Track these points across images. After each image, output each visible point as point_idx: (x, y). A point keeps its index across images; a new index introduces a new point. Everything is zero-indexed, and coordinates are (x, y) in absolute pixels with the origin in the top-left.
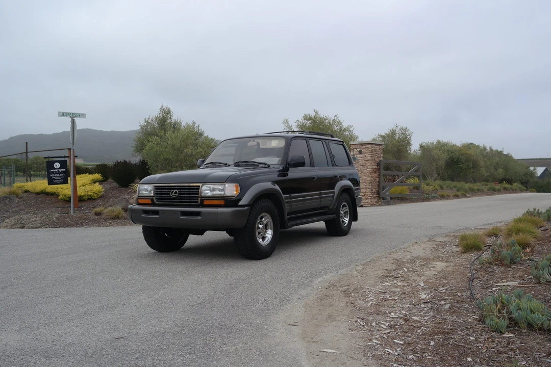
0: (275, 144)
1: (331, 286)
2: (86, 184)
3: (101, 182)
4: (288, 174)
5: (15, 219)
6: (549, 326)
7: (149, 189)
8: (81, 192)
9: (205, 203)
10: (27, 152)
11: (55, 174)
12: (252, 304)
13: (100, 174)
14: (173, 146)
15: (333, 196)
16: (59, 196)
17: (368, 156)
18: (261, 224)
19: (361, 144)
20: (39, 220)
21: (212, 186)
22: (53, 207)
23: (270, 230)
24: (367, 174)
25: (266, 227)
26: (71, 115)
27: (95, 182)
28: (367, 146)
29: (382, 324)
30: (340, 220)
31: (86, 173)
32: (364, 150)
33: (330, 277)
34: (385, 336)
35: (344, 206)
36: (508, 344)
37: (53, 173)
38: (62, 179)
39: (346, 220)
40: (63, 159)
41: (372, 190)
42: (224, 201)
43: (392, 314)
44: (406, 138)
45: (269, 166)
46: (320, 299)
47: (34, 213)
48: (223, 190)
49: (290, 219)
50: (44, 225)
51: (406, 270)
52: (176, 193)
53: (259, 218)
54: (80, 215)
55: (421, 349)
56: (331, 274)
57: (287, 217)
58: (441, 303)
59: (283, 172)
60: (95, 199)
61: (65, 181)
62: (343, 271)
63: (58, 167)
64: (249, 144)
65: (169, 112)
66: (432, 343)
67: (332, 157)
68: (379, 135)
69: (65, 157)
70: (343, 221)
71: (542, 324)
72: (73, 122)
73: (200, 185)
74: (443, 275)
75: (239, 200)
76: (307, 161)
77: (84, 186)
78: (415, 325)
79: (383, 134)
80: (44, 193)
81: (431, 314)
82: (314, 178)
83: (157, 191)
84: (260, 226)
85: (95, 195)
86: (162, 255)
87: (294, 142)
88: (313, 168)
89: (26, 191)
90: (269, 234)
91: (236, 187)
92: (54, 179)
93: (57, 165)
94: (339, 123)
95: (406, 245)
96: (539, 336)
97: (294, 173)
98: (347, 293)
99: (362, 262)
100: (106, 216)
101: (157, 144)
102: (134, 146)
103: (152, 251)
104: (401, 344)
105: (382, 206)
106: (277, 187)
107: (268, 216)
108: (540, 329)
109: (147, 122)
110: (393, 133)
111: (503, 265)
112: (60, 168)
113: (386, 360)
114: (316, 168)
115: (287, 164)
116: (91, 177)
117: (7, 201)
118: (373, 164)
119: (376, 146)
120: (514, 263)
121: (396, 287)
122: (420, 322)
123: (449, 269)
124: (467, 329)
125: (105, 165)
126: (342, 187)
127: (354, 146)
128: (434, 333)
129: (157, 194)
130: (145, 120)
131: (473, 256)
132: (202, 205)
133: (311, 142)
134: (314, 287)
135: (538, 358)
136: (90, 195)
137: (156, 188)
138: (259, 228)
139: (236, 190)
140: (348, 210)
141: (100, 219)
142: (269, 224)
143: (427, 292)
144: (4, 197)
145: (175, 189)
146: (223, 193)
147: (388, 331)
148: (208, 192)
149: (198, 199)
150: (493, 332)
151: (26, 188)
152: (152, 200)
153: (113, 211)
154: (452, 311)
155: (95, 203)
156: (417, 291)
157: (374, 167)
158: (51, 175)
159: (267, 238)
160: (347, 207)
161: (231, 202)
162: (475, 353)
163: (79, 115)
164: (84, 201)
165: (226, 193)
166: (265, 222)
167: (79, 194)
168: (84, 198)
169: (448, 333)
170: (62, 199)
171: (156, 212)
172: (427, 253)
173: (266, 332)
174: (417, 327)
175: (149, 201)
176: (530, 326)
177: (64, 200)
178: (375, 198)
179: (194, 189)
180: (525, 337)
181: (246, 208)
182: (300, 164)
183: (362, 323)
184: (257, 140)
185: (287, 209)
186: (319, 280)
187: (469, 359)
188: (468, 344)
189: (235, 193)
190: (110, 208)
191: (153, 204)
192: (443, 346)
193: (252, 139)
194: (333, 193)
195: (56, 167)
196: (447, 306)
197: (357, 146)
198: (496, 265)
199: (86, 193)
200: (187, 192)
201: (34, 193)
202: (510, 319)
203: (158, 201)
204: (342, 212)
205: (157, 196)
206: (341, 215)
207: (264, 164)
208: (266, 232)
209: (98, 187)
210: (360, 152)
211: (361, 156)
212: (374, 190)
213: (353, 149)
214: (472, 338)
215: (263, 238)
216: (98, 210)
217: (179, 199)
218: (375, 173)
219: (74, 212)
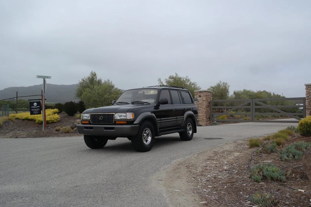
0: (152, 92)
1: (181, 164)
2: (51, 114)
3: (58, 113)
4: (159, 108)
5: (12, 133)
6: (280, 178)
7: (88, 116)
8: (48, 118)
9: (116, 123)
10: (17, 97)
11: (34, 109)
12: (141, 172)
13: (58, 109)
14: (98, 93)
15: (183, 120)
16: (36, 121)
17: (204, 98)
18: (145, 134)
19: (200, 92)
20: (25, 134)
21: (120, 114)
22: (33, 127)
23: (150, 137)
24: (204, 108)
25: (148, 135)
26: (43, 77)
27: (55, 113)
28: (203, 93)
29: (203, 180)
30: (187, 132)
31: (50, 109)
32: (202, 95)
33: (180, 160)
34: (204, 185)
35: (189, 125)
36: (261, 187)
37: (33, 108)
38: (38, 111)
39: (191, 132)
40: (38, 101)
41: (206, 117)
42: (126, 122)
43: (209, 175)
44: (226, 88)
45: (149, 104)
46: (174, 170)
47: (22, 130)
48: (126, 116)
49: (160, 132)
50: (28, 136)
51: (219, 156)
52: (102, 118)
53: (144, 130)
54: (47, 131)
55: (220, 189)
56: (181, 158)
57: (159, 130)
58: (234, 170)
59: (157, 107)
60: (55, 123)
61: (39, 113)
62: (187, 157)
63: (36, 105)
64: (139, 92)
65: (95, 75)
66: (225, 187)
67: (183, 99)
68: (211, 87)
69: (40, 100)
70: (189, 133)
71: (277, 177)
72: (44, 81)
73: (114, 113)
74: (238, 158)
75: (134, 121)
76: (169, 101)
77: (49, 115)
78: (219, 180)
79: (213, 86)
80: (27, 119)
81: (228, 175)
82: (173, 110)
83: (92, 117)
84: (145, 135)
85: (56, 120)
86: (94, 150)
87: (162, 91)
88: (172, 105)
89: (17, 119)
90: (150, 139)
91: (132, 114)
92: (34, 112)
93: (35, 104)
94: (189, 80)
95: (221, 145)
96: (276, 183)
97: (162, 107)
98: (188, 167)
99: (197, 153)
100: (62, 131)
101: (89, 92)
102: (76, 93)
103: (89, 148)
104: (211, 188)
105: (212, 125)
106: (153, 115)
107: (149, 129)
108: (277, 180)
109: (83, 80)
110: (219, 86)
111: (267, 153)
112: (37, 106)
113: (203, 194)
114: (174, 105)
115: (158, 103)
116: (53, 110)
117: (7, 124)
118: (207, 103)
119: (209, 93)
120: (273, 152)
121: (213, 164)
122: (221, 178)
123: (240, 156)
124: (243, 181)
125: (60, 104)
126: (188, 115)
127: (196, 93)
128: (227, 182)
129: (92, 118)
130: (82, 79)
131: (255, 149)
132: (115, 124)
133: (171, 91)
134: (172, 164)
135: (273, 192)
136: (53, 120)
137: (91, 116)
138: (144, 136)
139: (133, 116)
140: (191, 127)
141: (58, 133)
142: (149, 133)
143: (227, 166)
144: (5, 122)
145: (101, 116)
146: (126, 117)
147: (205, 182)
148: (118, 117)
149: (113, 121)
150: (255, 182)
151: (17, 117)
152: (89, 122)
153: (66, 129)
154: (237, 174)
155: (56, 125)
156: (222, 166)
157: (208, 104)
158: (32, 110)
159: (148, 141)
160: (191, 125)
161: (130, 122)
162: (244, 190)
163: (48, 77)
164: (49, 123)
165: (127, 118)
166: (147, 133)
167: (47, 119)
168: (50, 122)
169: (234, 183)
170: (37, 123)
171: (92, 128)
172: (232, 149)
173: (147, 183)
174: (220, 181)
175: (88, 122)
176: (272, 179)
177: (38, 123)
178: (208, 121)
179: (111, 116)
180: (269, 184)
181: (138, 125)
182: (166, 103)
183: (193, 179)
184: (143, 90)
185: (159, 126)
186: (175, 161)
187: (241, 193)
188: (242, 187)
189: (132, 117)
190: (64, 127)
191: (90, 124)
192: (230, 188)
193: (141, 90)
194: (183, 118)
195: (34, 105)
196: (236, 172)
197: (198, 93)
198: (264, 153)
199: (50, 119)
200: (107, 117)
201: (21, 119)
202: (263, 176)
203: (92, 122)
204: (188, 128)
205: (92, 120)
206: (188, 130)
207: (147, 103)
208: (148, 138)
209: (57, 116)
210: (200, 96)
211: (200, 98)
212: (208, 117)
213: (196, 95)
214: (244, 185)
215: (147, 141)
216: (57, 128)
217: (103, 121)
218: (208, 107)
219: (45, 129)
